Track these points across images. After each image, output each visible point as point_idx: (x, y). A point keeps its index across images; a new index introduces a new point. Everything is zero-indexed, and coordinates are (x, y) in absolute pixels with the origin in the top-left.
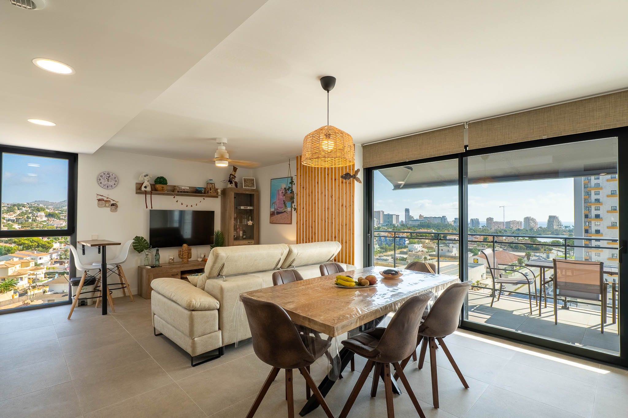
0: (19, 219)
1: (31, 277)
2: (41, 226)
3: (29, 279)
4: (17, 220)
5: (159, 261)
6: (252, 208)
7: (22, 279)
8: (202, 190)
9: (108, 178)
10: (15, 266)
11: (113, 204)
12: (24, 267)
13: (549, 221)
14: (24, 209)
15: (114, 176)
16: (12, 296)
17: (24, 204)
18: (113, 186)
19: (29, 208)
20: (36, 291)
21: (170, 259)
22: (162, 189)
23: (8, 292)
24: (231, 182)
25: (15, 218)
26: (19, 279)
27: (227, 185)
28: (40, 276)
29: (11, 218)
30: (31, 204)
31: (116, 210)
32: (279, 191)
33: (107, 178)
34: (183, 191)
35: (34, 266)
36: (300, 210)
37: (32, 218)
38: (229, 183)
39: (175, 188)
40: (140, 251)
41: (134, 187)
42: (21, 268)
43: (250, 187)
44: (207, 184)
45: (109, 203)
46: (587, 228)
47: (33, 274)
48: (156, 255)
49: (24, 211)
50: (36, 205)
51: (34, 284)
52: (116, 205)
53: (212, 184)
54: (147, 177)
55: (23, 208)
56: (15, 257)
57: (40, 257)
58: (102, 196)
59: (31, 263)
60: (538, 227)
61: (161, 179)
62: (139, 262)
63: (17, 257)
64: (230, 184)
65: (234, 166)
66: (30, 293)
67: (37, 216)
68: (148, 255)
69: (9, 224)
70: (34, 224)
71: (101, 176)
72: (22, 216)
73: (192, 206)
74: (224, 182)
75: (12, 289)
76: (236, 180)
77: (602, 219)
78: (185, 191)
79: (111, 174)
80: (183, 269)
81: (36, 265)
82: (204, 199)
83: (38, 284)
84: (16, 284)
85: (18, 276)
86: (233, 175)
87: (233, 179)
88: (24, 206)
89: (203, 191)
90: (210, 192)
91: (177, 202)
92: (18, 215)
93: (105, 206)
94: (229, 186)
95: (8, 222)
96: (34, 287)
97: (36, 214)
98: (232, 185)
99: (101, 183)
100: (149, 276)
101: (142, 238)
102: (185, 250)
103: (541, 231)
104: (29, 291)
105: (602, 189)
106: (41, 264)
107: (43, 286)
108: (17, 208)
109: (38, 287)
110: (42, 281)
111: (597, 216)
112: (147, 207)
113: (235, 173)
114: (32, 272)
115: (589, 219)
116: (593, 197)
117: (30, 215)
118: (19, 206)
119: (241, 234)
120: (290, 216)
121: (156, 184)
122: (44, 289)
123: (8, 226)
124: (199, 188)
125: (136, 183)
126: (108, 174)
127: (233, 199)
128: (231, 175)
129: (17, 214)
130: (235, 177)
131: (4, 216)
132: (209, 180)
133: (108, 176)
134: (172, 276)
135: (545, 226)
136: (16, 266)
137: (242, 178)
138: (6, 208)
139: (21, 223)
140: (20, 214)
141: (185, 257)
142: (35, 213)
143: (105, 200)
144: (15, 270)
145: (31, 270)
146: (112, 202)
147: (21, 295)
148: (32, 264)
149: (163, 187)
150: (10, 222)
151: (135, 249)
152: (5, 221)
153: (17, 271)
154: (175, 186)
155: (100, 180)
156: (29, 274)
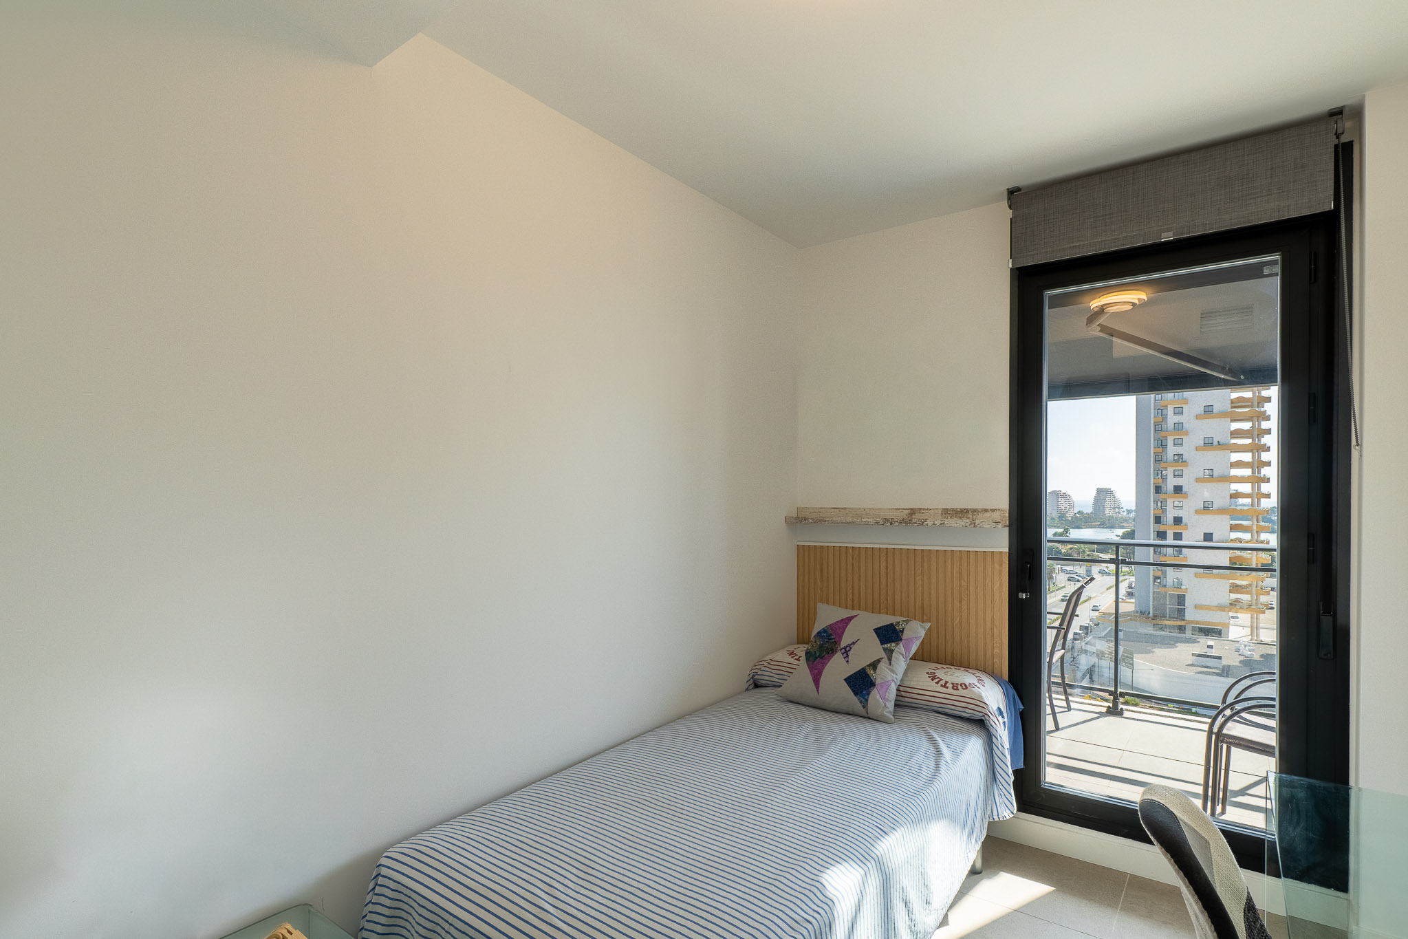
13: (1097, 500)
46: (1159, 512)
60: (1076, 511)
77: (1186, 495)
103: (1081, 519)
105: (1186, 433)
111: (1178, 489)
115: (1161, 496)
116: (1171, 450)
135: (1088, 509)
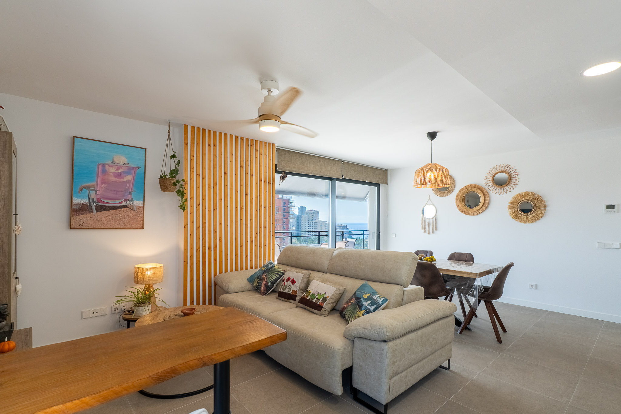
32: (104, 166)
36: (191, 206)
120: (141, 215)
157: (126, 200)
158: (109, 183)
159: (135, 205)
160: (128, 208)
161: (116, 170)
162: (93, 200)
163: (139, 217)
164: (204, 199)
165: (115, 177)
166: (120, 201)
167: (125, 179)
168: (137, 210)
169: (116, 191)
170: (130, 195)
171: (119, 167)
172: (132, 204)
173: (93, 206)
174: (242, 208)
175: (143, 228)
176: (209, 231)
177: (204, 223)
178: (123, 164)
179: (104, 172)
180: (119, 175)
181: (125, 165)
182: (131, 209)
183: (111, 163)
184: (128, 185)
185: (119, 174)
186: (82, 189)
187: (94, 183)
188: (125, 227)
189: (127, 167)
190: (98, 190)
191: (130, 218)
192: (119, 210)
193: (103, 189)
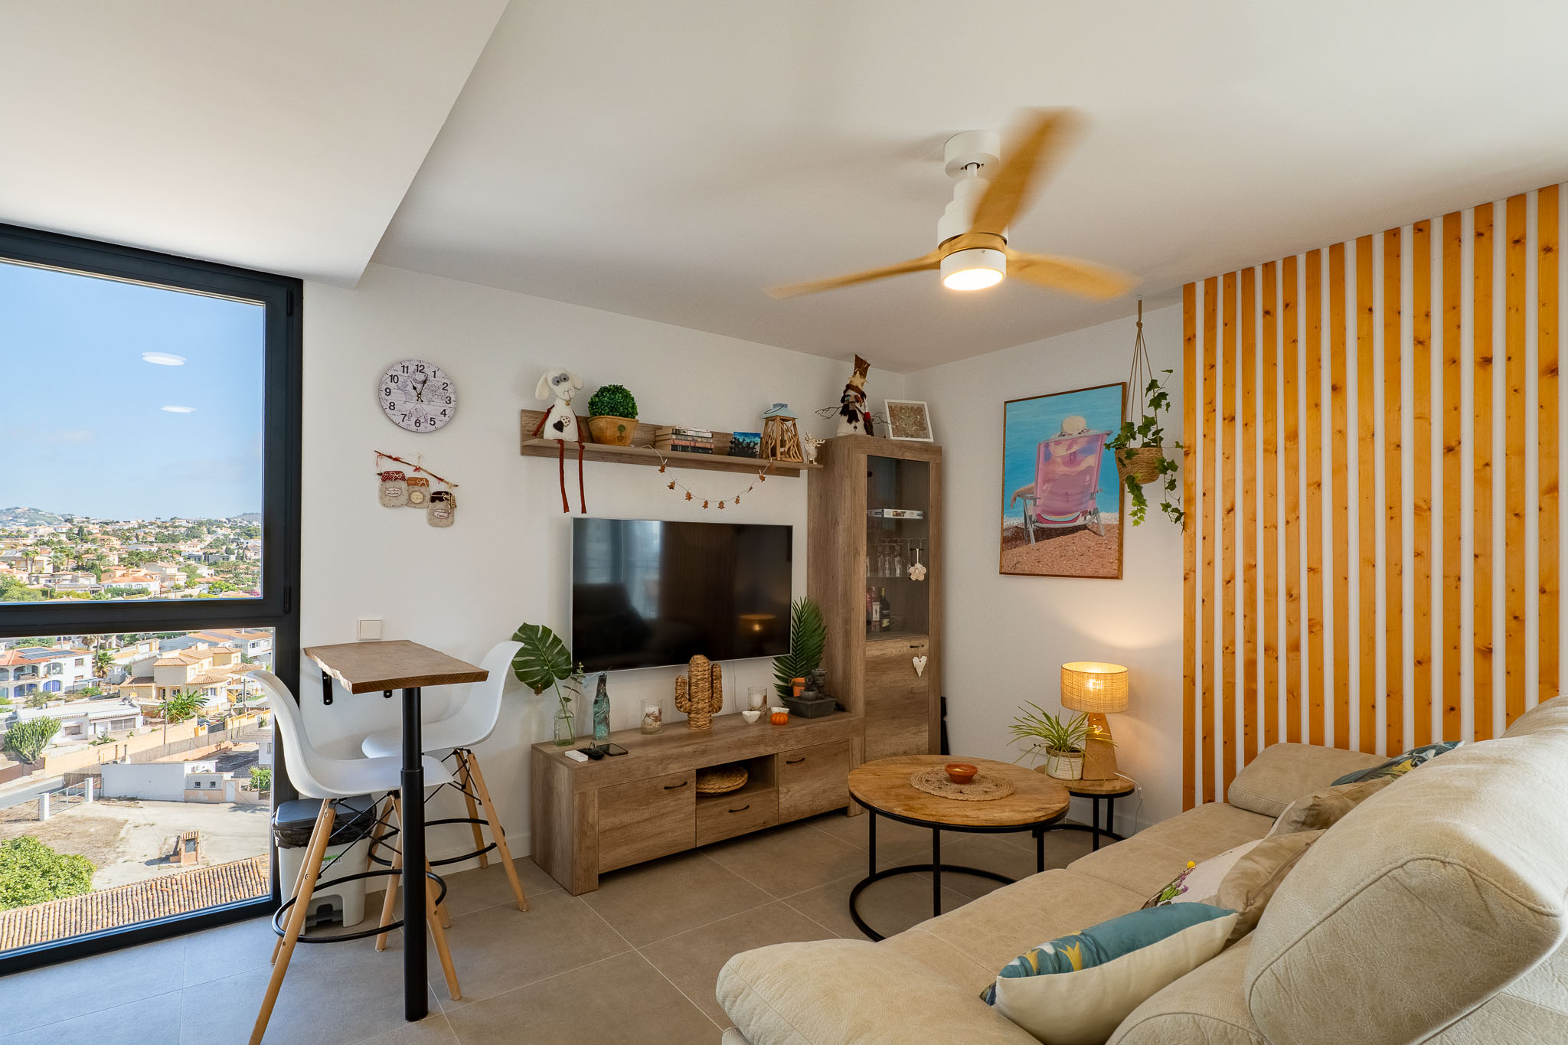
0: (211, 554)
1: (234, 687)
2: (256, 571)
3: (230, 691)
4: (205, 557)
5: (608, 725)
6: (919, 515)
7: (214, 691)
8: (756, 444)
9: (419, 387)
10: (200, 663)
11: (440, 493)
12: (218, 665)
14: (220, 532)
15: (439, 381)
16: (193, 731)
17: (220, 522)
18: (440, 420)
19: (230, 530)
20: (245, 721)
21: (648, 715)
22: (618, 434)
23: (185, 721)
24: (849, 413)
25: (201, 553)
26: (209, 691)
27: (836, 427)
28: (252, 686)
29: (194, 553)
30: (235, 521)
31: (450, 519)
32: (1047, 445)
33: (415, 388)
34: (692, 444)
35: (240, 662)
36: (1208, 517)
37: (236, 551)
38: (847, 418)
39: (659, 433)
40: (540, 686)
41: (512, 429)
42: (214, 665)
43: (912, 436)
44: (766, 424)
45: (423, 489)
47: (239, 681)
48: (596, 702)
49: (221, 537)
50: (245, 522)
51: (240, 705)
52: (448, 497)
53: (784, 420)
54: (564, 386)
55: (219, 529)
56: (200, 641)
57: (253, 641)
58: (396, 459)
59: (233, 655)
61: (614, 392)
62: (534, 728)
63: (204, 642)
64: (850, 421)
65: (856, 356)
66: (232, 724)
67: (246, 548)
68: (567, 700)
69: (189, 565)
70: (241, 567)
71: (392, 378)
72: (216, 547)
73: (721, 505)
74: (828, 414)
75: (194, 713)
76: (866, 407)
78: (697, 445)
79: (429, 371)
80: (704, 762)
81: (245, 660)
82: (763, 479)
83: (249, 704)
84: (201, 702)
85: (207, 685)
86: (856, 389)
87: (858, 405)
88: (219, 524)
89: (758, 449)
90: (781, 454)
91: (671, 487)
92: (209, 545)
93: (410, 503)
94: (845, 428)
95: (188, 562)
96: (240, 712)
97: (245, 543)
98: (855, 427)
99: (392, 406)
100: (583, 795)
101: (547, 632)
102: (702, 679)
104: (228, 720)
106: (256, 658)
107: (259, 709)
108: (205, 529)
109: (249, 712)
110: (256, 698)
112: (566, 508)
113: (862, 380)
114: (236, 677)
117: (233, 546)
118: (212, 525)
119: (874, 612)
120: (1115, 547)
121: (594, 414)
122: (262, 715)
123: (187, 570)
124: (745, 434)
125: (523, 411)
126: (420, 369)
127: (863, 481)
128: (849, 387)
129: (206, 543)
130: (863, 395)
131: (181, 547)
132: (775, 406)
133: (421, 377)
134: (667, 791)
136: (203, 661)
137: (884, 402)
138: (184, 529)
139: (215, 563)
140: (211, 543)
141: (700, 706)
142: (242, 540)
143: (410, 479)
144: (200, 672)
145: (233, 672)
146: (435, 487)
147: (212, 729)
148: (236, 658)
149: (622, 428)
150: (192, 562)
151: (521, 677)
152: (181, 559)
153: (204, 673)
154: (660, 428)
155: (388, 392)
156: (230, 680)
157: (1084, 513)
158: (1056, 480)
159: (1103, 522)
160: (1089, 529)
161: (1067, 450)
162: (1031, 517)
163: (1109, 551)
164: (1249, 491)
165: (1065, 464)
166: (1075, 515)
167: (1084, 465)
168: (1105, 535)
169: (1067, 494)
170: (1091, 501)
171: (1073, 441)
172: (1096, 521)
173: (1031, 528)
174: (1422, 510)
175: (1118, 576)
176: (1271, 595)
177: (1251, 567)
178: (1080, 433)
179: (1048, 457)
180: (1072, 459)
181: (1083, 434)
182: (1095, 533)
183: (1060, 436)
184: (1088, 478)
185: (1073, 457)
186: (1015, 499)
187: (1033, 484)
188: (1083, 574)
189: (1086, 438)
190: (1038, 496)
191: (1093, 553)
192: (1072, 535)
193: (1045, 494)
